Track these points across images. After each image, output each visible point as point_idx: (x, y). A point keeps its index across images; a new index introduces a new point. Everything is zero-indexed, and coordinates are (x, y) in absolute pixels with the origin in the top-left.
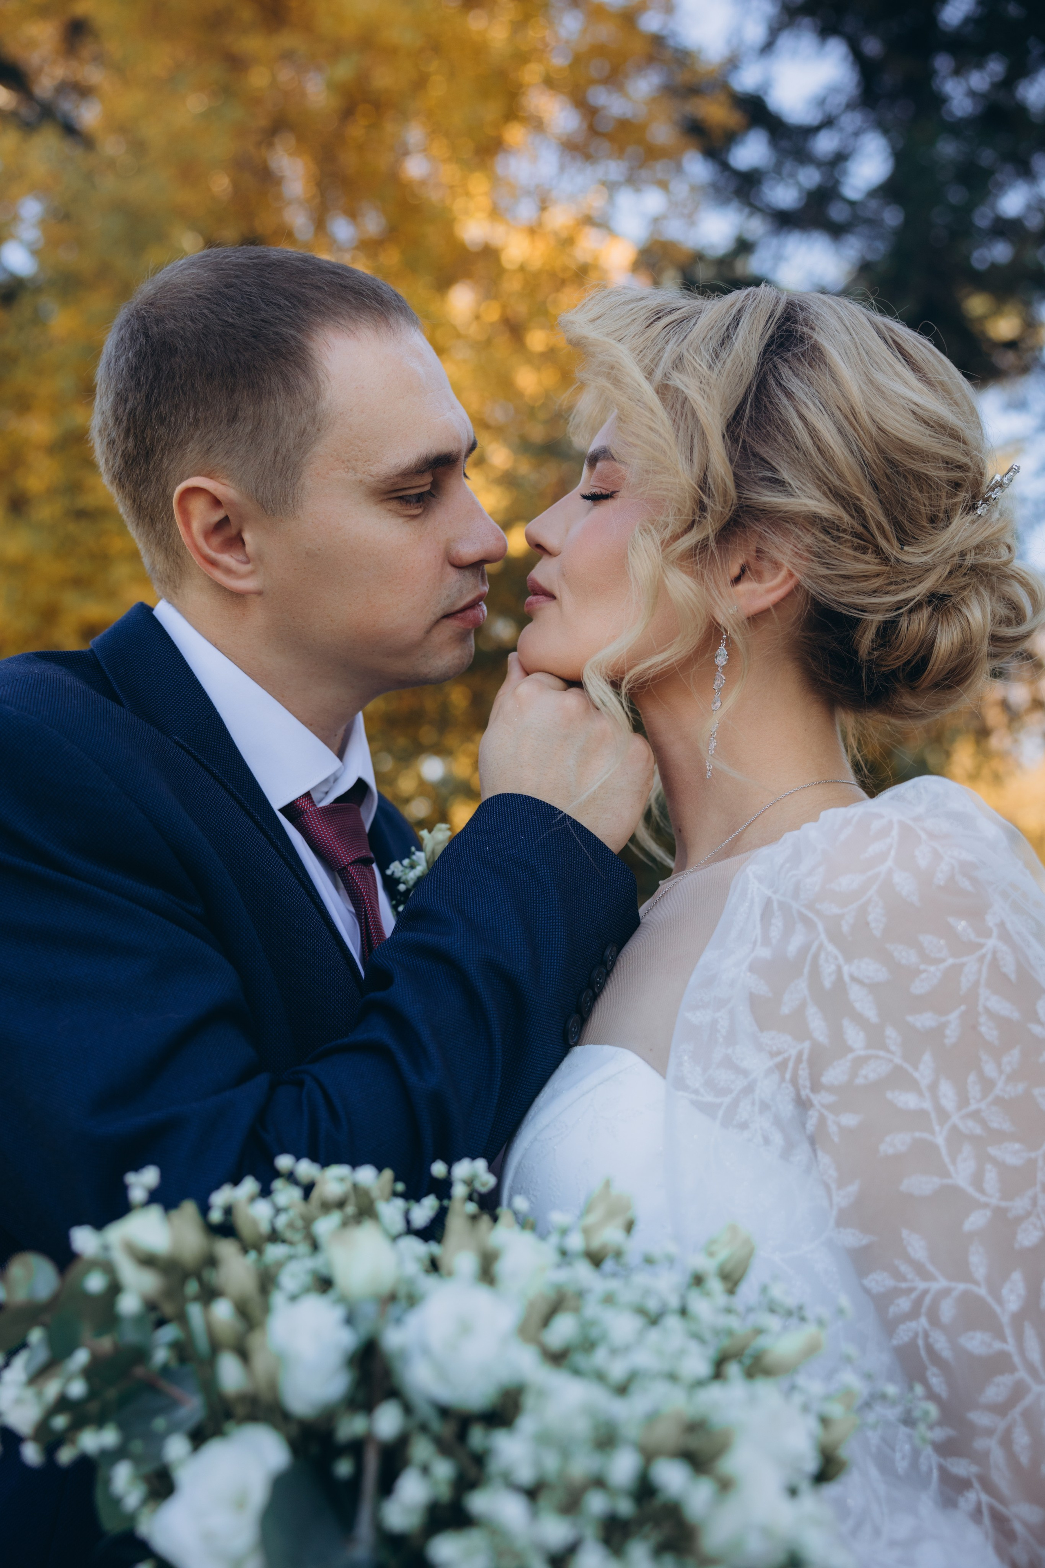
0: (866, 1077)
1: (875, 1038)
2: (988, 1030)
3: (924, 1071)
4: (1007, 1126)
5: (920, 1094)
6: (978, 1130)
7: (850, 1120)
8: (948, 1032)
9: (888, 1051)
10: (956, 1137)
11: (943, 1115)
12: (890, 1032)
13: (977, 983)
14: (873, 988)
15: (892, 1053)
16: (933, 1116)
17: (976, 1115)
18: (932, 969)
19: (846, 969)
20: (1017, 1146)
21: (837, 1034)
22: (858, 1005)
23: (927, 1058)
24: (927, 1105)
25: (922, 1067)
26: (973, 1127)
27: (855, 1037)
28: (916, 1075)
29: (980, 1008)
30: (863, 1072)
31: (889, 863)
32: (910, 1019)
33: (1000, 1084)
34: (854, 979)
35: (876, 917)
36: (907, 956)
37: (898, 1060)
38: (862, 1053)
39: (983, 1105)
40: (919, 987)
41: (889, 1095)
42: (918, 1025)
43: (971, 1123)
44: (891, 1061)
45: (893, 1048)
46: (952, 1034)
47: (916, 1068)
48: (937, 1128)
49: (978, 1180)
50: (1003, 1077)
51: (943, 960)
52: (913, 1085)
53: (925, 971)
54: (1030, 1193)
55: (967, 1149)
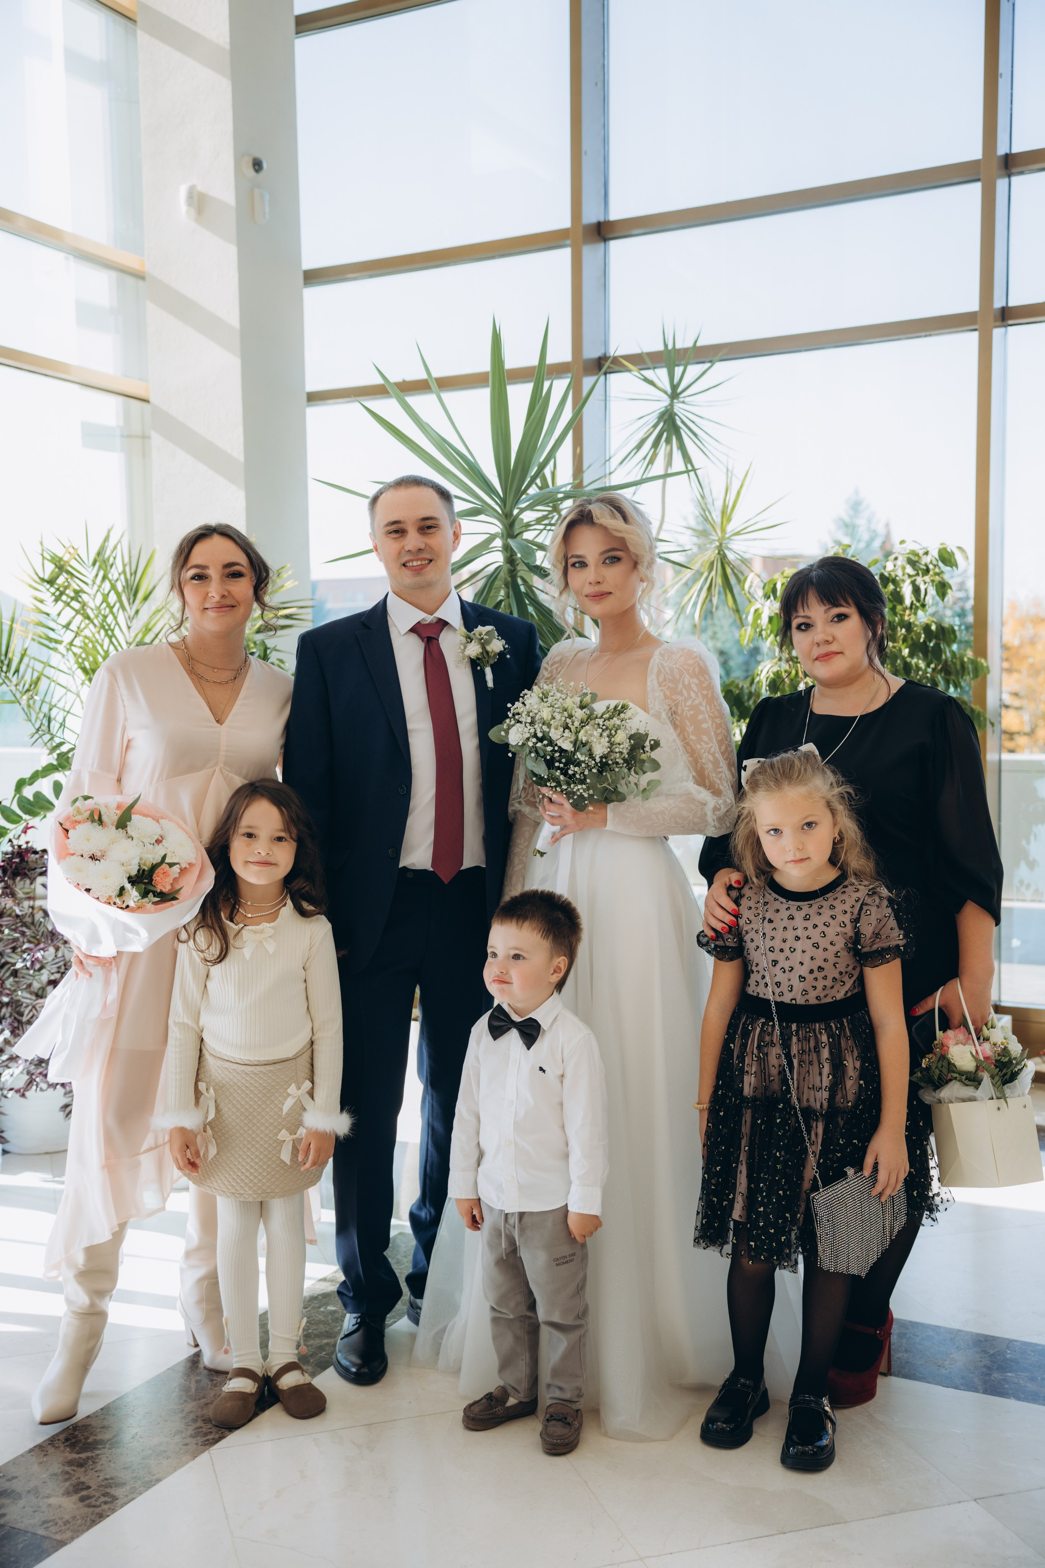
7: (692, 712)
17: (713, 712)
21: (689, 694)
26: (712, 715)
27: (693, 695)
35: (697, 669)
36: (702, 679)
40: (704, 685)
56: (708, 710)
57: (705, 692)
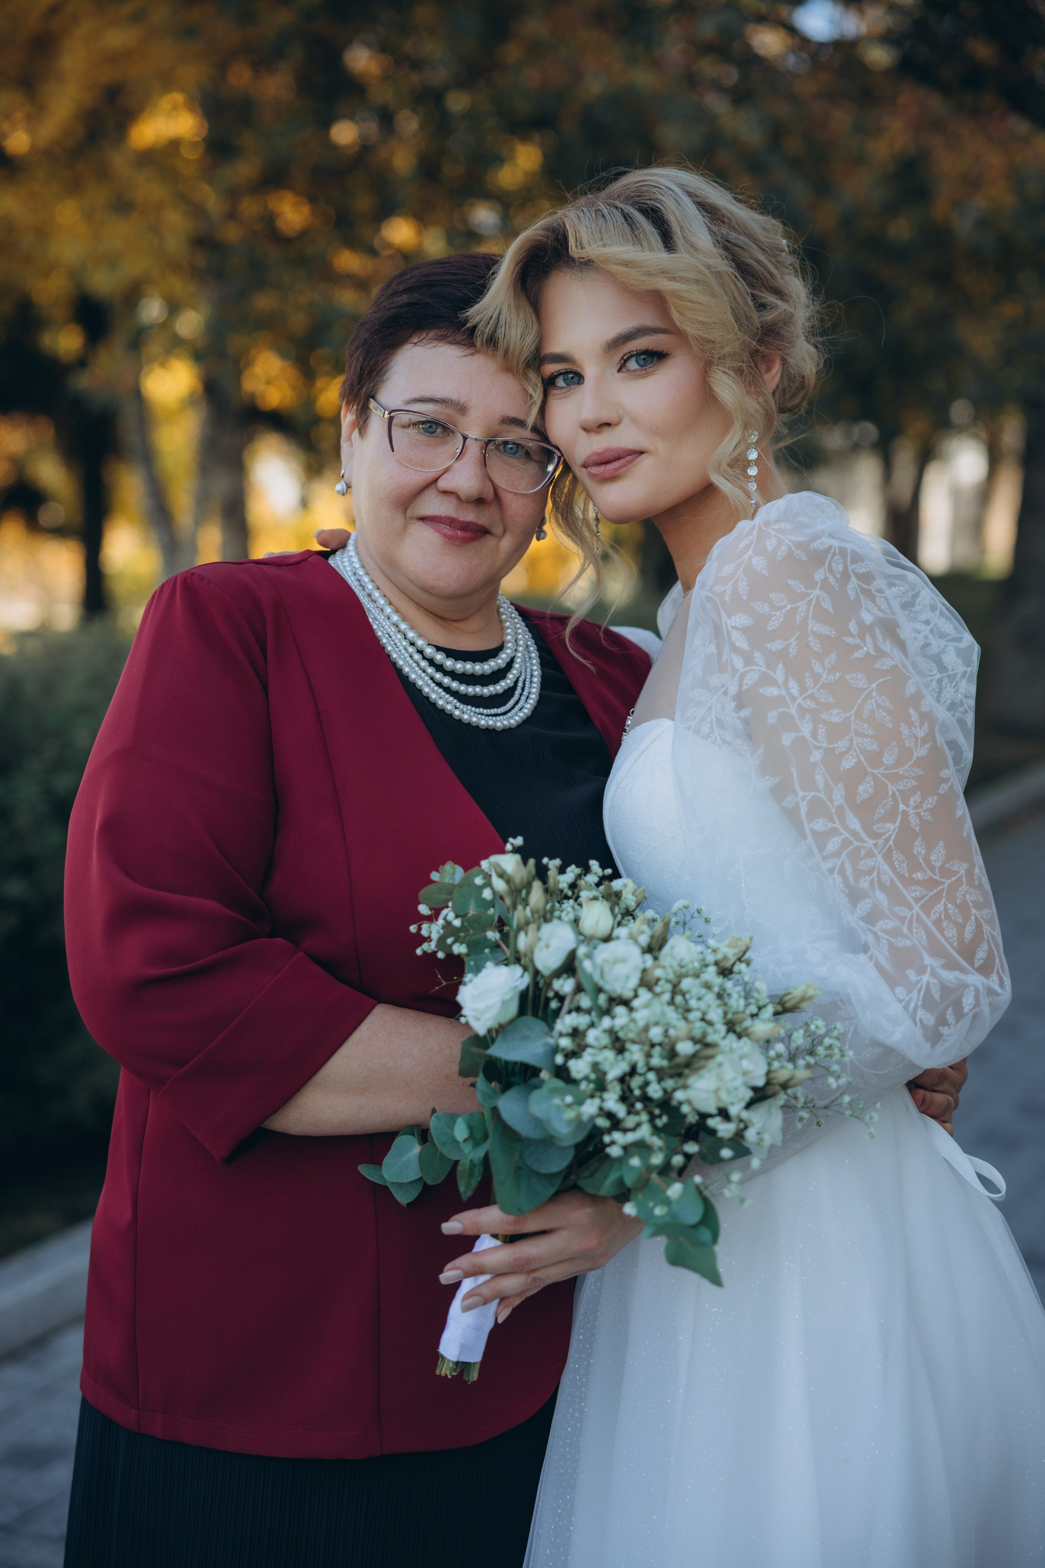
0: (747, 684)
1: (749, 660)
2: (816, 646)
3: (779, 674)
4: (831, 700)
5: (779, 687)
6: (814, 706)
8: (791, 650)
9: (757, 665)
10: (801, 710)
11: (794, 699)
12: (758, 655)
13: (806, 617)
14: (744, 630)
15: (760, 666)
16: (788, 698)
17: (811, 697)
18: (778, 613)
19: (728, 622)
20: (838, 711)
22: (737, 644)
23: (780, 666)
24: (783, 693)
25: (778, 672)
26: (809, 704)
28: (775, 676)
29: (809, 632)
30: (745, 682)
31: (750, 553)
32: (768, 645)
33: (824, 676)
34: (734, 628)
35: (743, 588)
36: (763, 608)
37: (763, 669)
38: (743, 670)
39: (815, 690)
40: (772, 626)
41: (761, 691)
42: (774, 648)
43: (809, 702)
44: (760, 670)
45: (760, 663)
46: (793, 651)
47: (775, 673)
48: (791, 705)
49: (814, 733)
50: (826, 671)
51: (785, 607)
52: (774, 683)
53: (775, 615)
54: (848, 737)
55: (808, 716)
56: (795, 691)
57: (776, 645)
